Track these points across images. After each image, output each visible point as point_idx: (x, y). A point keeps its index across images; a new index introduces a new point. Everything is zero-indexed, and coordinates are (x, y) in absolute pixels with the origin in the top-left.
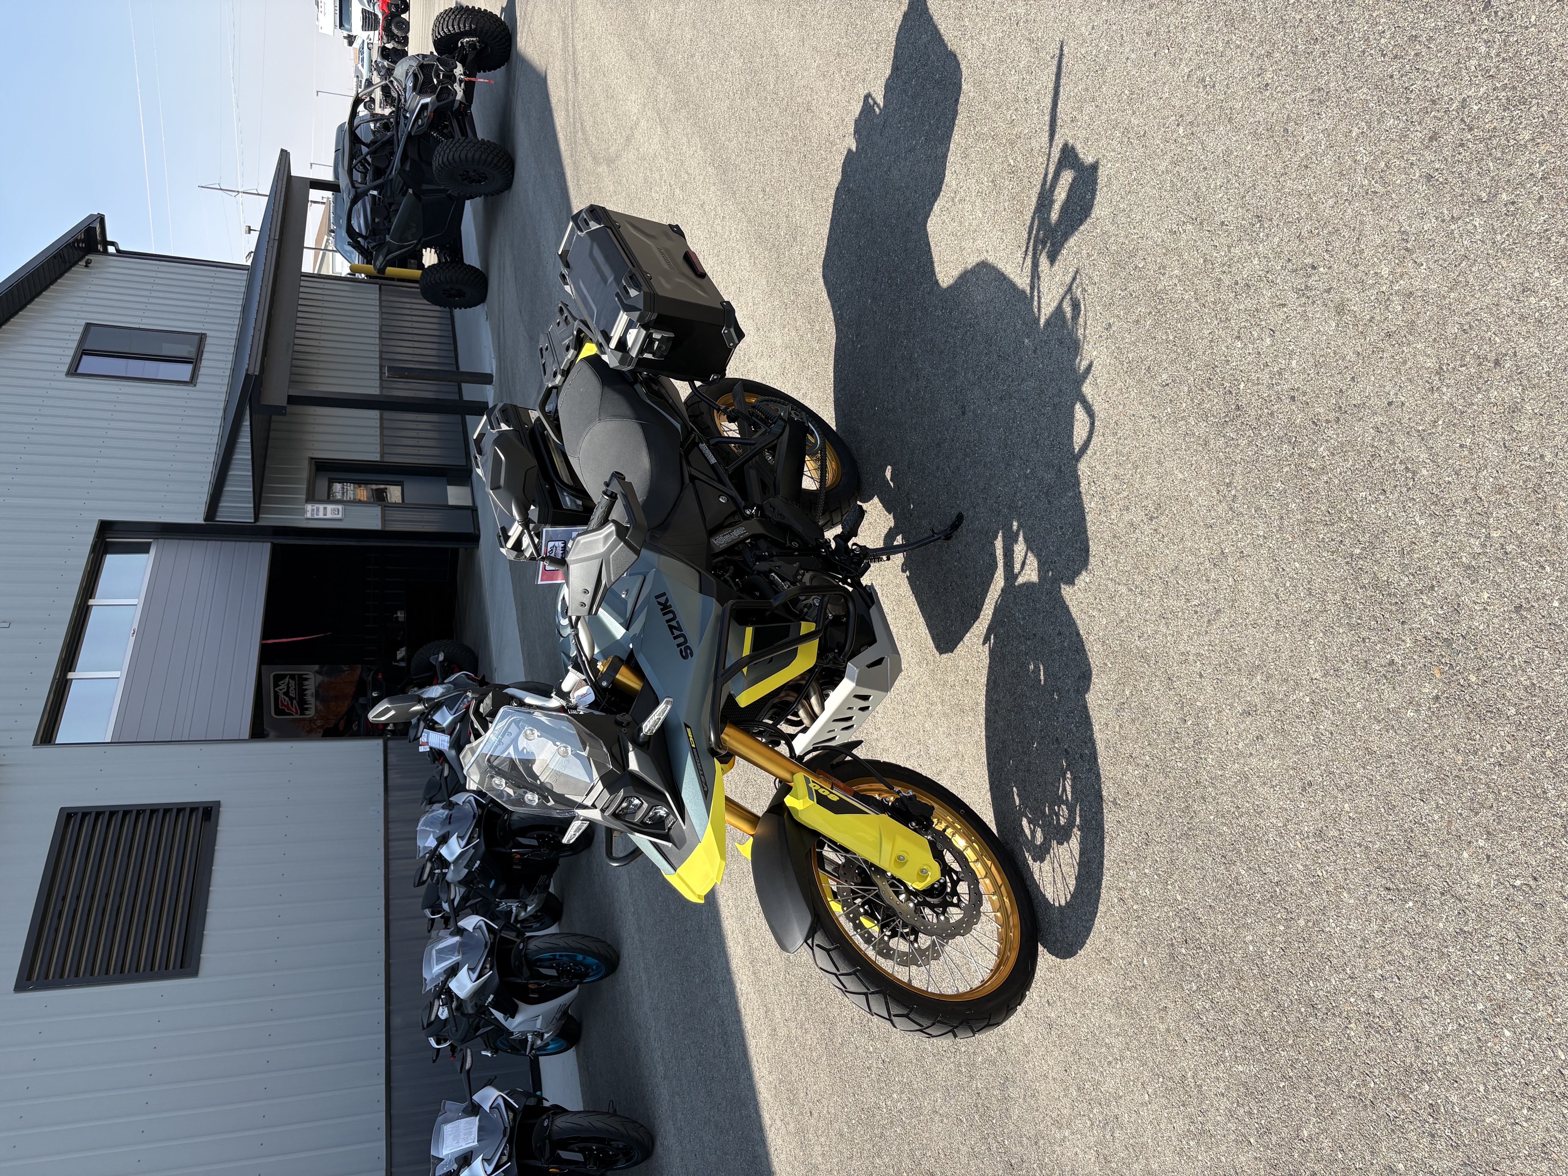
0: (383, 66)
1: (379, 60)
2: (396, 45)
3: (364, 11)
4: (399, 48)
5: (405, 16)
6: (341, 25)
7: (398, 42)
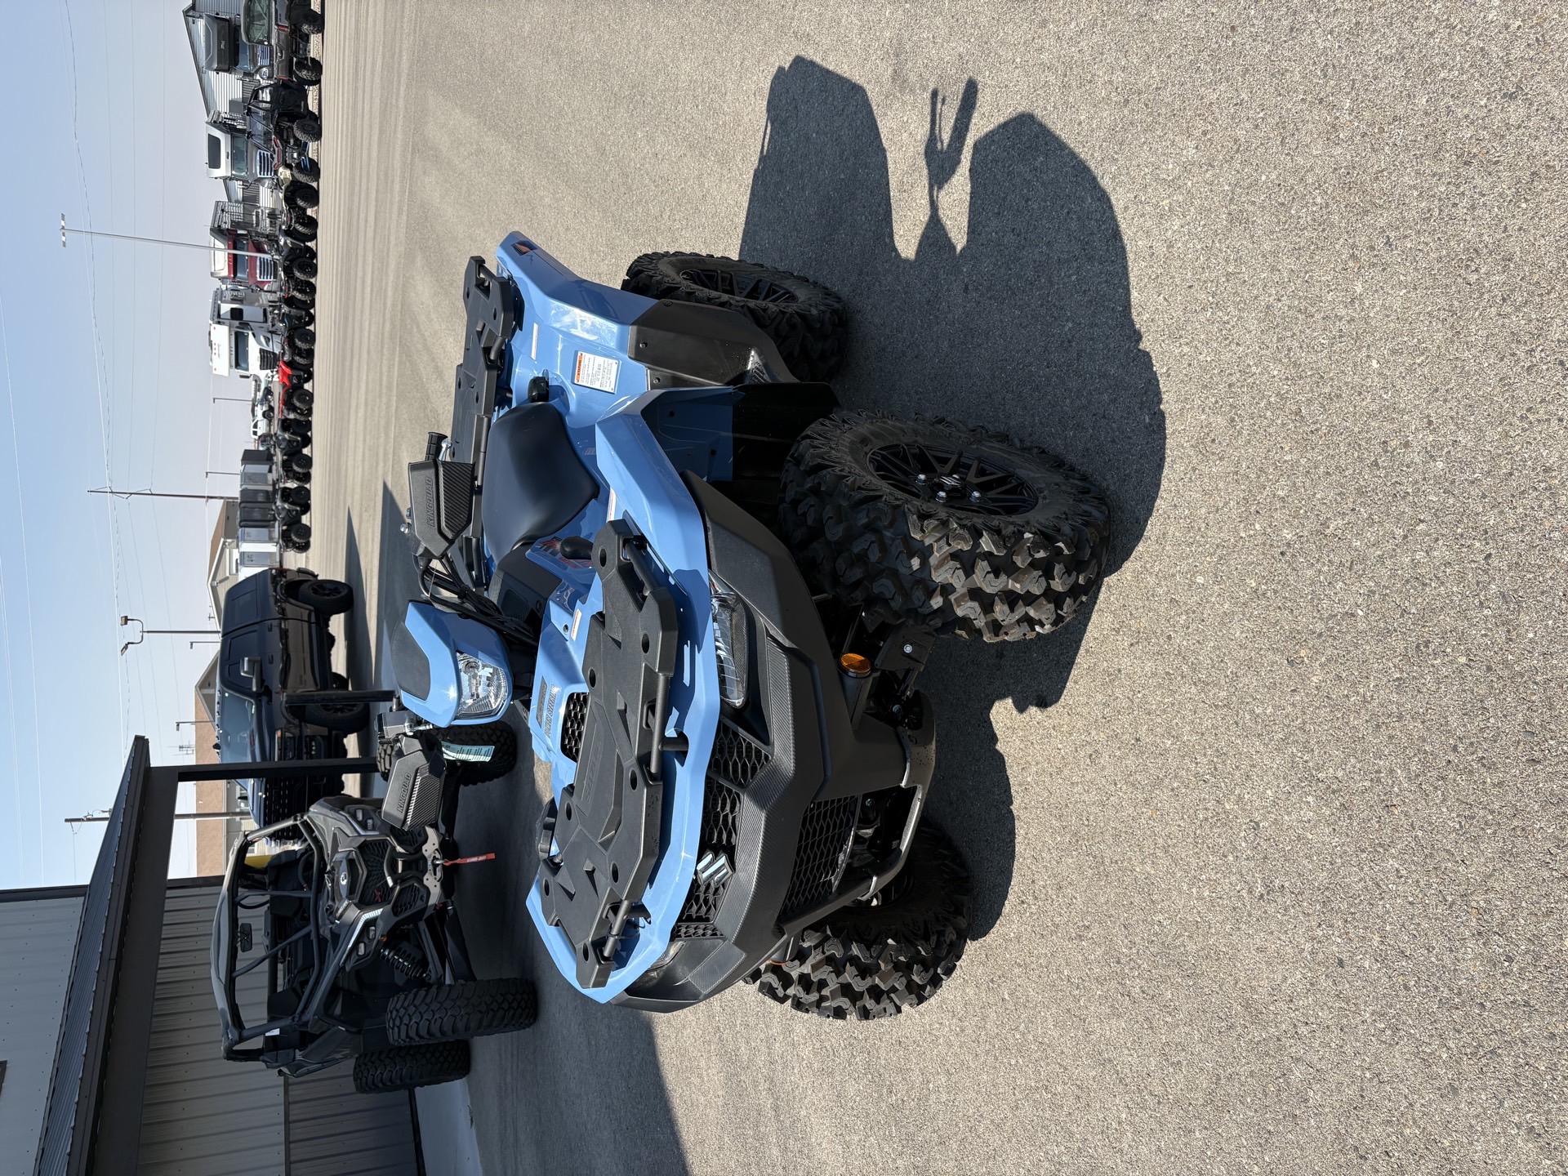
0: (284, 439)
1: (279, 433)
2: (298, 417)
3: (262, 351)
4: (302, 419)
5: (307, 386)
6: (237, 365)
7: (302, 414)
